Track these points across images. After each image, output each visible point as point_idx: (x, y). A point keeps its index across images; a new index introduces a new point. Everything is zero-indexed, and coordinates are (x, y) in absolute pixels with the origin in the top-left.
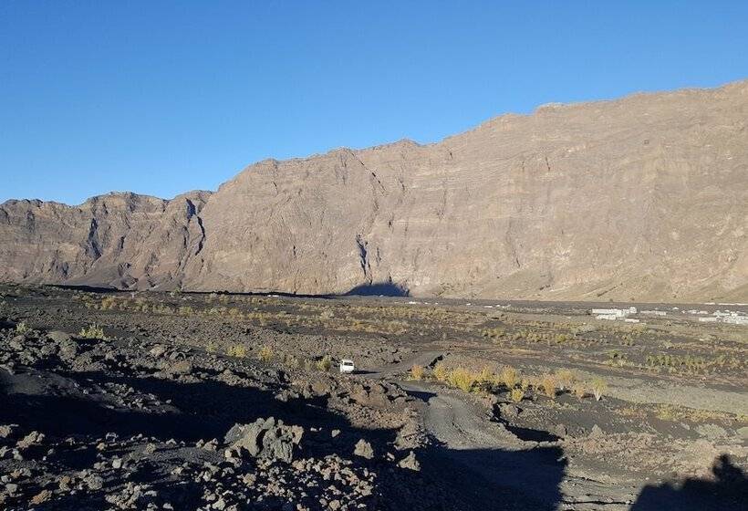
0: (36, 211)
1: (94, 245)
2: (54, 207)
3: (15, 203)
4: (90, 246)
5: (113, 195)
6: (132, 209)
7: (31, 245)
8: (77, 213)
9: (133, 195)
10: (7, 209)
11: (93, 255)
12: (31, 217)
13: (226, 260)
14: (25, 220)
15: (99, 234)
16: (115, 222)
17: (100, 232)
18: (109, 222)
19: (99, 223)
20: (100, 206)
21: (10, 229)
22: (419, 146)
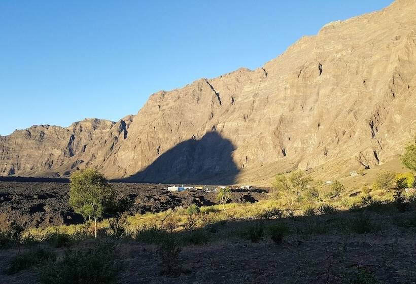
0: (46, 131)
1: (70, 150)
2: (55, 129)
3: (35, 127)
4: (67, 151)
5: (86, 120)
6: (95, 128)
7: (39, 151)
8: (66, 131)
9: (96, 119)
10: (31, 131)
11: (68, 156)
12: (43, 135)
13: (123, 157)
14: (39, 136)
15: (74, 143)
16: (84, 136)
17: (75, 142)
18: (81, 136)
19: (76, 137)
20: (78, 127)
21: (29, 142)
22: (250, 71)
